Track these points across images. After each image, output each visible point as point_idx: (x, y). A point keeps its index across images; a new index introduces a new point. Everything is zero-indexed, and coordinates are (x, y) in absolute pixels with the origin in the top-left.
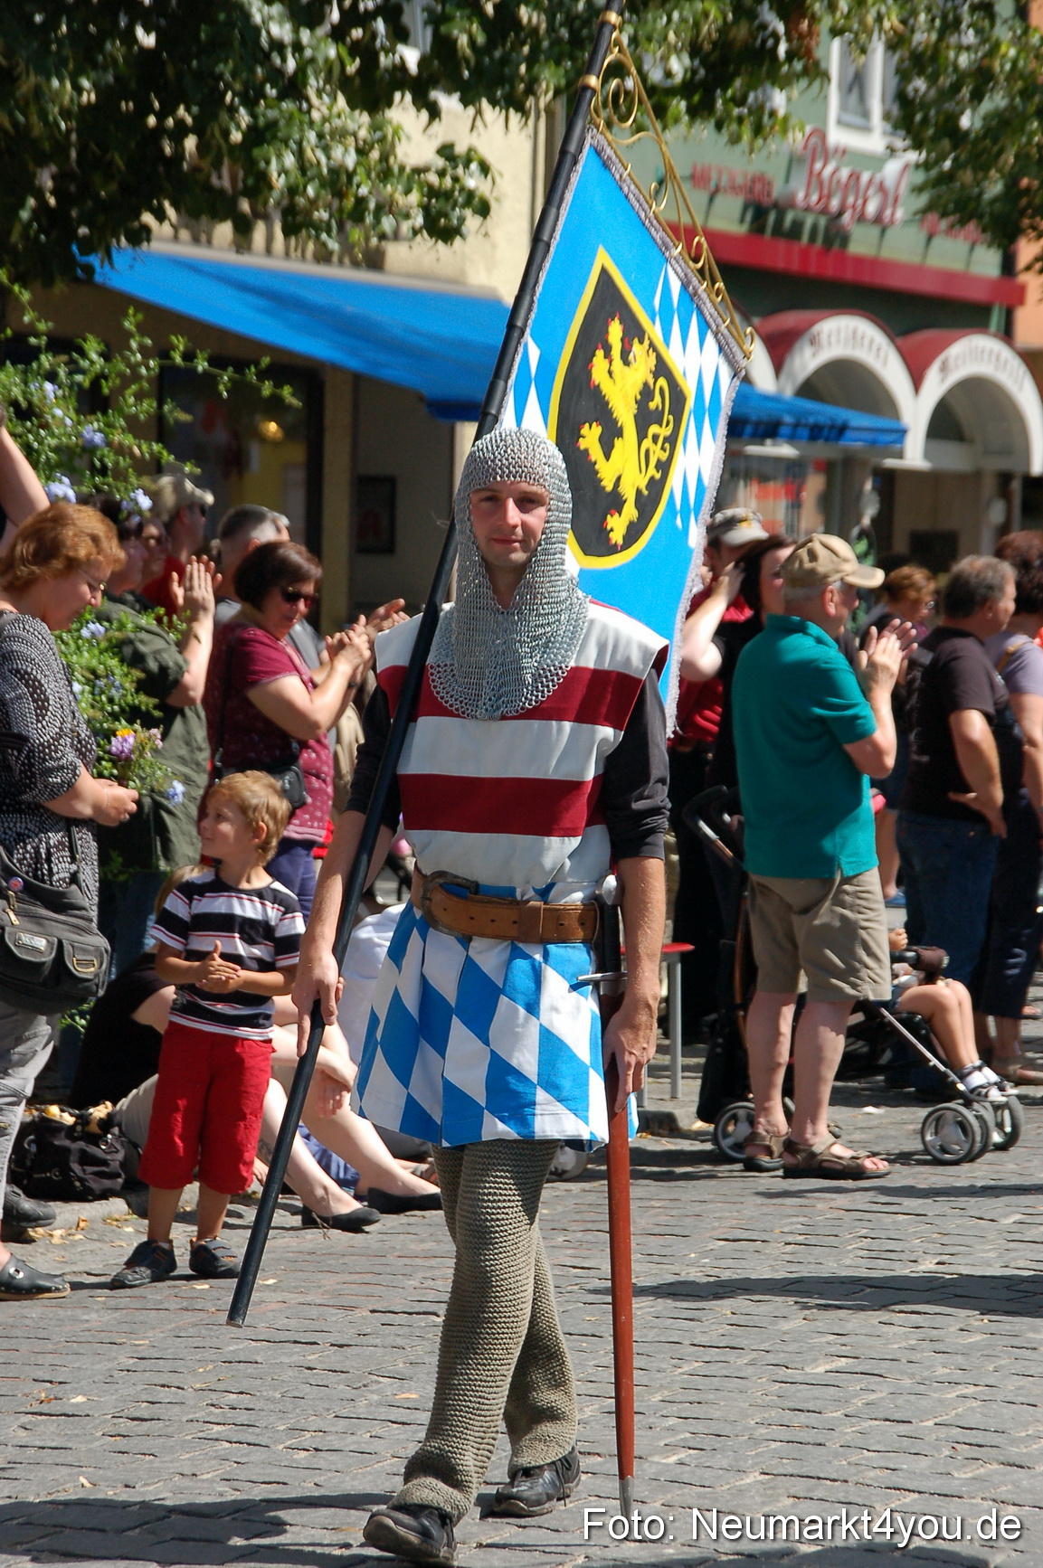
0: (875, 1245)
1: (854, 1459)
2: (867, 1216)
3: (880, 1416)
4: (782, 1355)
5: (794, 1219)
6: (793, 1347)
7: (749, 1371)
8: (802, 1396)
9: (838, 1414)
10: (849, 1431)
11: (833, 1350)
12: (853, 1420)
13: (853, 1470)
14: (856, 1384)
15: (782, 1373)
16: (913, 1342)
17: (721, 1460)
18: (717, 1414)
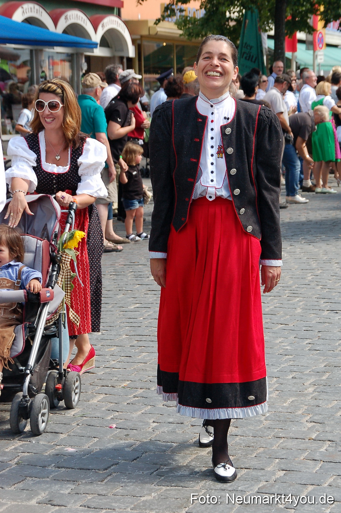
0: (135, 274)
1: (150, 330)
2: (130, 266)
3: (153, 318)
4: (121, 304)
5: (110, 268)
6: (123, 302)
7: (113, 309)
8: (130, 314)
9: (141, 319)
10: (146, 322)
11: (135, 302)
12: (146, 320)
13: (151, 332)
14: (144, 310)
15: (122, 309)
16: (155, 298)
17: (113, 333)
18: (108, 321)
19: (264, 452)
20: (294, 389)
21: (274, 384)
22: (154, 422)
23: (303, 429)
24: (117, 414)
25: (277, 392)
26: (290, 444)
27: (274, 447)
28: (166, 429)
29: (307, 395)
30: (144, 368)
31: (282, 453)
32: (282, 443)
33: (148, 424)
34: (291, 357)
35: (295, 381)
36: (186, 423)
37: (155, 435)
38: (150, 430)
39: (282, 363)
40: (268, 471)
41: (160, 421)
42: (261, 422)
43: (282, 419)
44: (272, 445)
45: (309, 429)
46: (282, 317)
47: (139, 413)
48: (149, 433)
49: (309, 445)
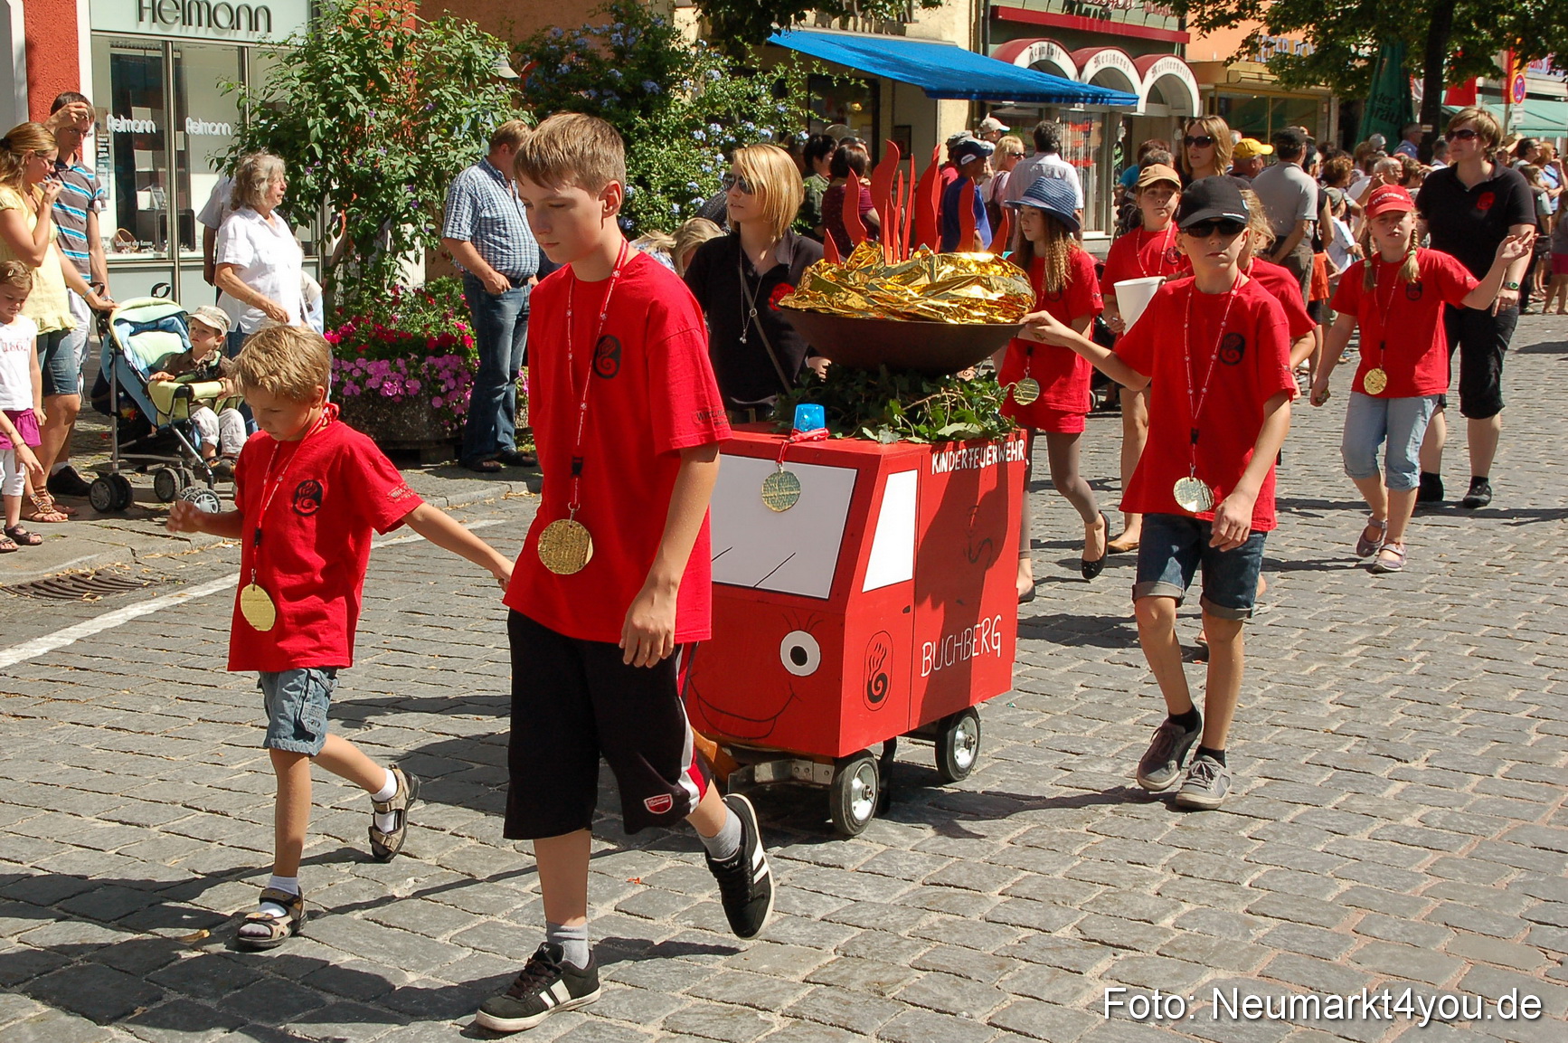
19: (1243, 747)
20: (1327, 649)
21: (1297, 639)
22: (1082, 686)
23: (1321, 715)
24: (1029, 668)
25: (1297, 653)
26: (1291, 737)
27: (1263, 741)
28: (1096, 699)
29: (1346, 659)
30: (1093, 600)
31: (1273, 751)
32: (1278, 734)
33: (1072, 687)
34: (1339, 597)
35: (1333, 635)
36: (1132, 691)
37: (1078, 705)
38: (1073, 698)
39: (1321, 607)
40: (1241, 778)
41: (1093, 685)
42: (1253, 697)
43: (1291, 695)
44: (1260, 736)
45: (1332, 714)
46: (1345, 531)
47: (1064, 669)
48: (1070, 702)
49: (1323, 741)
